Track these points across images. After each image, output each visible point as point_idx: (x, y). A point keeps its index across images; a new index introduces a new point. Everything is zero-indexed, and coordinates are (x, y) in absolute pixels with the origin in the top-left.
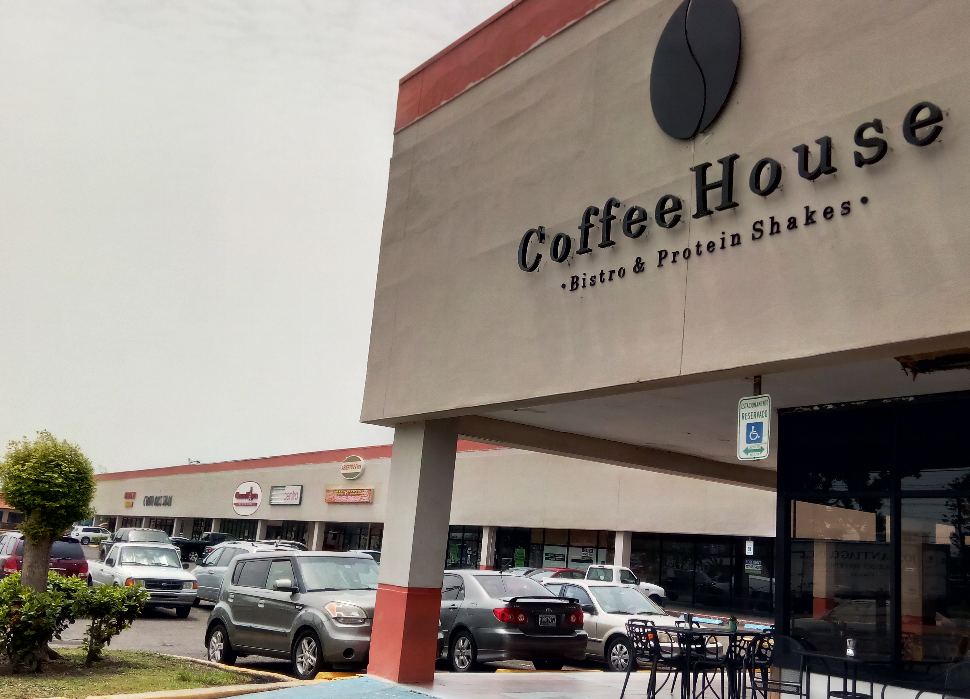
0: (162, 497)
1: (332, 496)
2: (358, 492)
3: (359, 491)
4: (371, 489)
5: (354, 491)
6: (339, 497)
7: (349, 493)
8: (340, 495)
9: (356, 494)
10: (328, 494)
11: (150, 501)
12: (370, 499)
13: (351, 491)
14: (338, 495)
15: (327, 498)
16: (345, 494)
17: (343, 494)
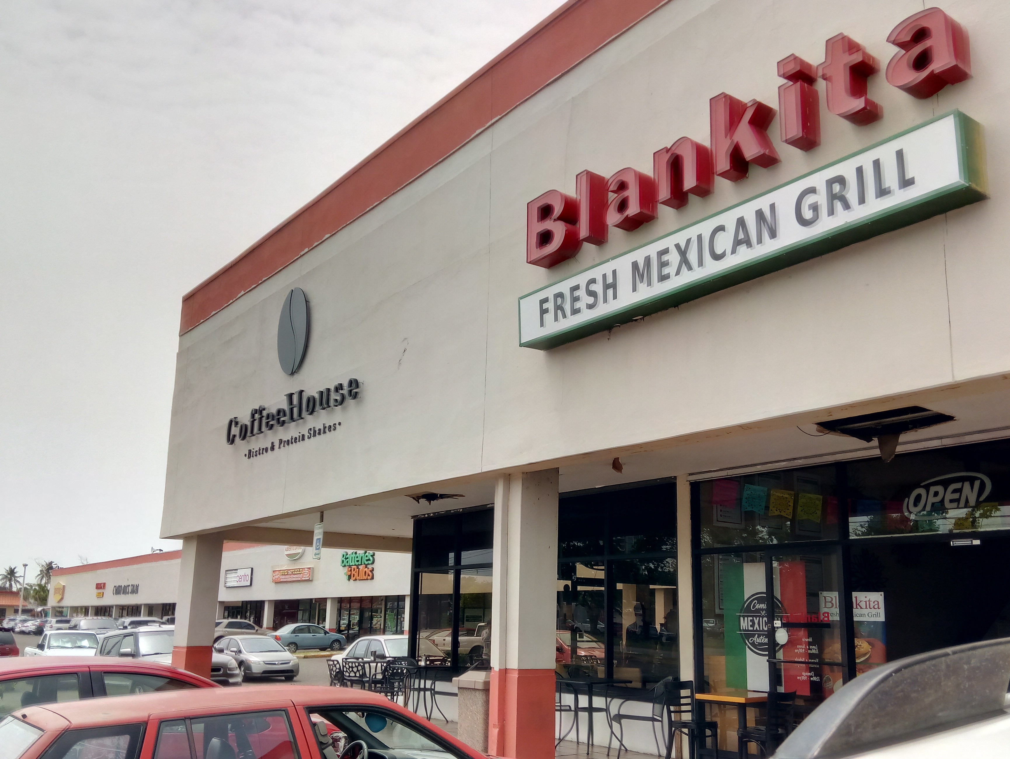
0: (129, 585)
1: (278, 576)
2: (299, 571)
3: (301, 570)
4: (310, 568)
5: (296, 570)
6: (283, 576)
7: (292, 572)
8: (285, 575)
9: (298, 573)
10: (274, 575)
11: (119, 590)
12: (310, 577)
13: (294, 570)
14: (283, 575)
15: (274, 578)
16: (289, 573)
17: (287, 573)
